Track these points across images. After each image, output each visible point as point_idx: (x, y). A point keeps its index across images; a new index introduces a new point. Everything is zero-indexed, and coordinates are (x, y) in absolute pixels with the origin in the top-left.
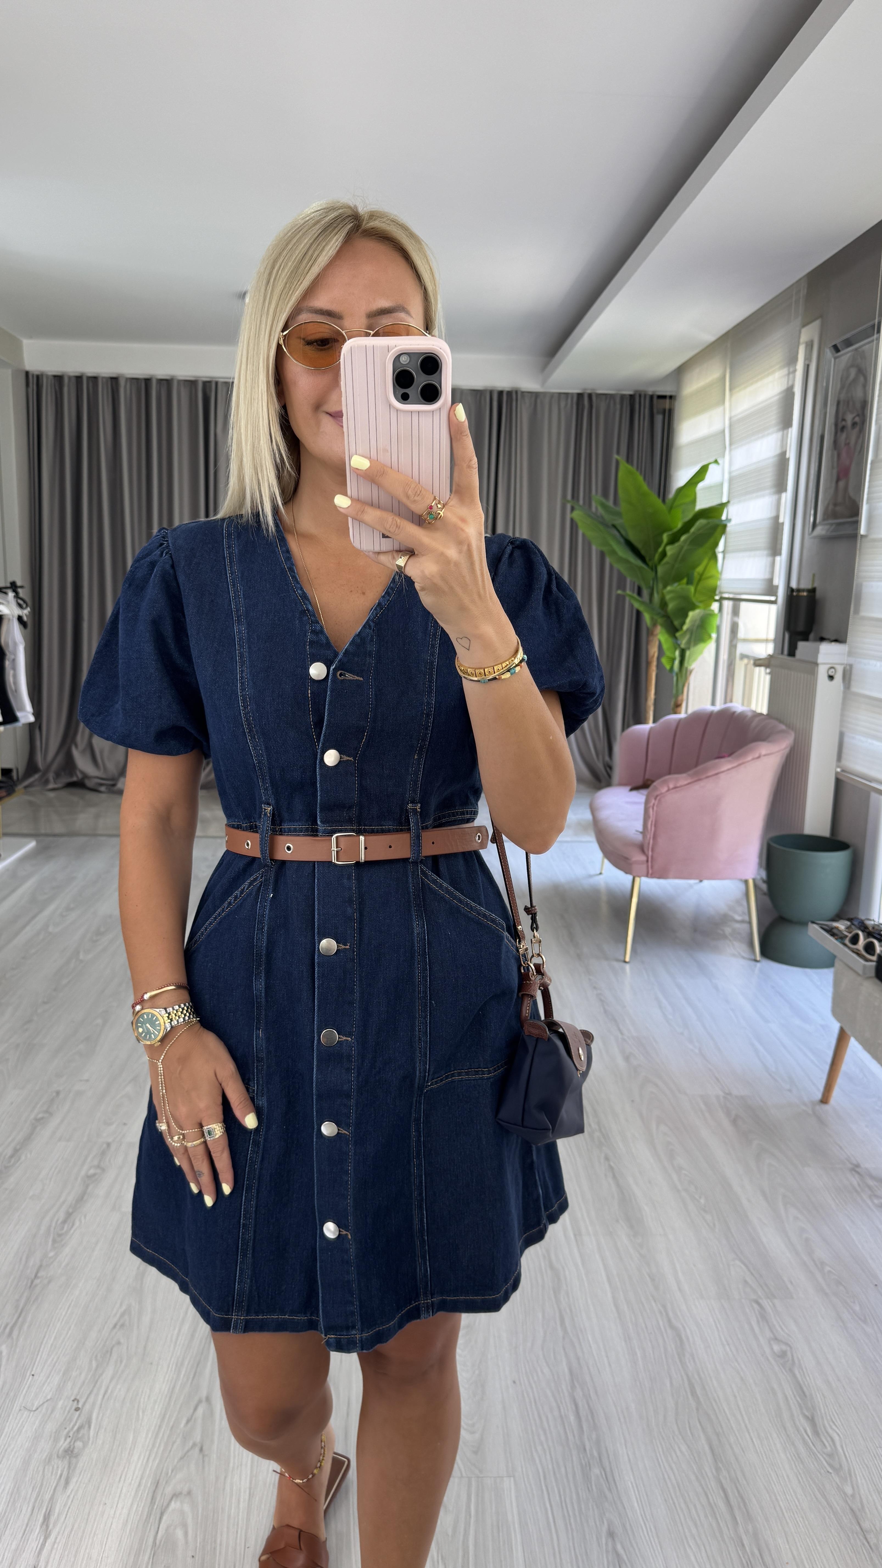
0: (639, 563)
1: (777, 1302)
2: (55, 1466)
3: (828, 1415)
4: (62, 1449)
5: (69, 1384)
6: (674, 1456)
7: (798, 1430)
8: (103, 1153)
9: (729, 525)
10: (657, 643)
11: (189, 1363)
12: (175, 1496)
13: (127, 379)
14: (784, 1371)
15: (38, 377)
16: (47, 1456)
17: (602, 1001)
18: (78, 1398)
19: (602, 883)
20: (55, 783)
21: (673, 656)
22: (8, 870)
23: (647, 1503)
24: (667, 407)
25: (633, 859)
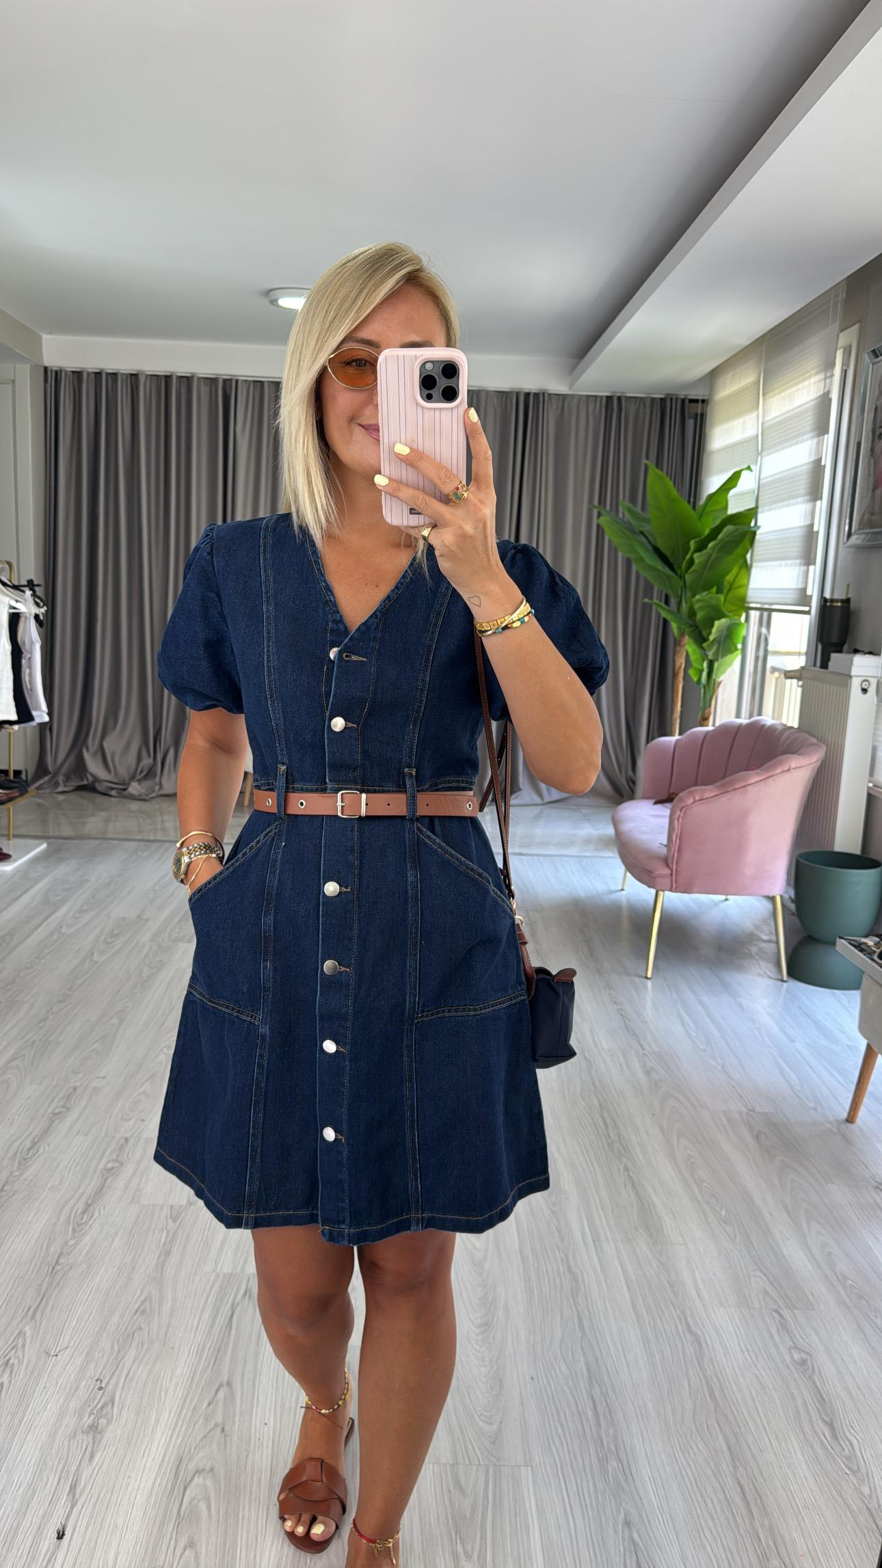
0: (667, 571)
1: (797, 1312)
2: (80, 1441)
3: (847, 1420)
4: (87, 1424)
5: (92, 1366)
6: (692, 1454)
7: (816, 1434)
8: (121, 1148)
9: (758, 532)
10: (684, 653)
11: (209, 1349)
12: (198, 1472)
13: (147, 376)
14: (803, 1378)
15: (56, 372)
16: (72, 1431)
17: (623, 1015)
18: (101, 1378)
19: (624, 900)
20: (65, 786)
21: (700, 668)
22: (19, 871)
23: (664, 1496)
24: (699, 412)
25: (657, 873)
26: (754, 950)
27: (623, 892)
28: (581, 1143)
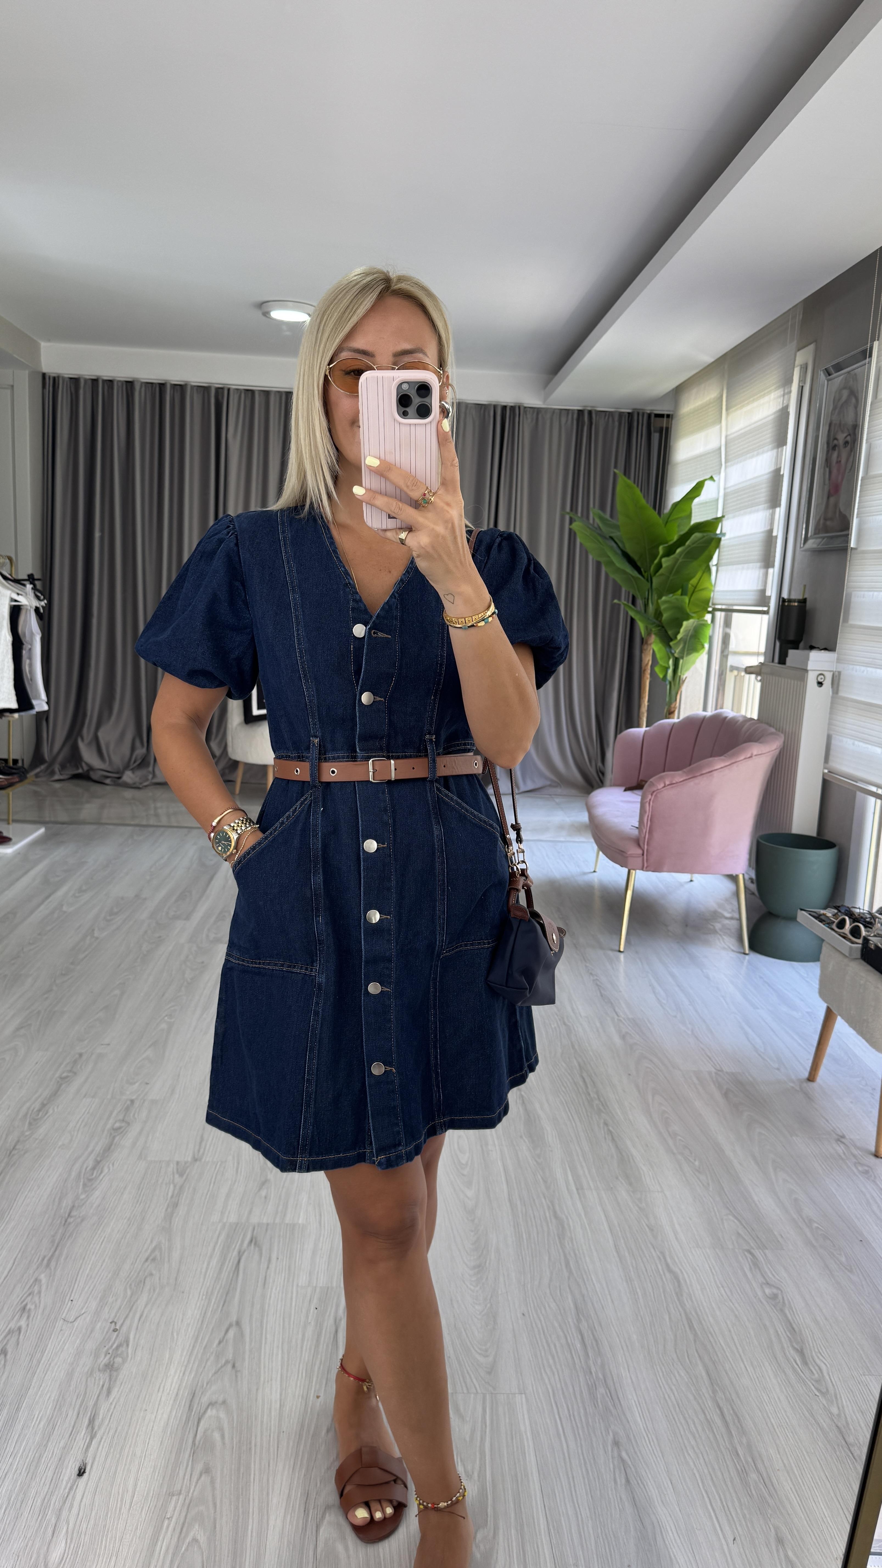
0: (635, 574)
1: (767, 1251)
2: (97, 1378)
3: (816, 1347)
4: (103, 1363)
5: (107, 1309)
6: (674, 1380)
7: (788, 1360)
8: (127, 1109)
9: (723, 538)
10: (651, 651)
11: (218, 1292)
12: (211, 1404)
13: (142, 383)
14: (775, 1311)
15: (54, 378)
16: (88, 1370)
17: (598, 985)
18: (115, 1321)
19: (596, 880)
20: (61, 774)
21: (667, 666)
22: (19, 853)
23: (649, 1419)
24: (664, 426)
25: (629, 853)
26: (718, 926)
27: (595, 874)
28: (563, 1100)
